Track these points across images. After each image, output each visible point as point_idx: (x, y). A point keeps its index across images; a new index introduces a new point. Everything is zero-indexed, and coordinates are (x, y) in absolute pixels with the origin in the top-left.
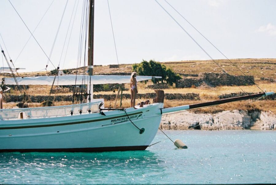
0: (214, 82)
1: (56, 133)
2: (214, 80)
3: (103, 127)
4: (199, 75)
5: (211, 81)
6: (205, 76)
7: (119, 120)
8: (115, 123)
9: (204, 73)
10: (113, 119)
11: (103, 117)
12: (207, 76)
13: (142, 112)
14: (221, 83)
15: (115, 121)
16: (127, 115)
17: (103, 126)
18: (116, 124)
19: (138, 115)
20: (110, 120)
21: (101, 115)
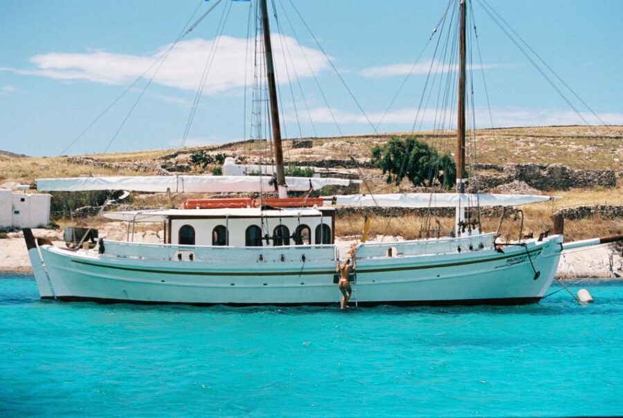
0: (537, 183)
1: (436, 278)
2: (536, 179)
3: (498, 269)
4: (504, 169)
5: (529, 181)
6: (519, 171)
7: (516, 259)
8: (512, 264)
9: (517, 164)
10: (509, 259)
11: (501, 255)
12: (522, 170)
13: (541, 249)
14: (549, 184)
15: (511, 260)
16: (528, 252)
17: (496, 267)
18: (513, 266)
19: (537, 252)
20: (506, 260)
21: (496, 253)
